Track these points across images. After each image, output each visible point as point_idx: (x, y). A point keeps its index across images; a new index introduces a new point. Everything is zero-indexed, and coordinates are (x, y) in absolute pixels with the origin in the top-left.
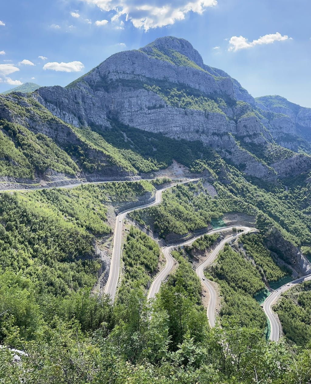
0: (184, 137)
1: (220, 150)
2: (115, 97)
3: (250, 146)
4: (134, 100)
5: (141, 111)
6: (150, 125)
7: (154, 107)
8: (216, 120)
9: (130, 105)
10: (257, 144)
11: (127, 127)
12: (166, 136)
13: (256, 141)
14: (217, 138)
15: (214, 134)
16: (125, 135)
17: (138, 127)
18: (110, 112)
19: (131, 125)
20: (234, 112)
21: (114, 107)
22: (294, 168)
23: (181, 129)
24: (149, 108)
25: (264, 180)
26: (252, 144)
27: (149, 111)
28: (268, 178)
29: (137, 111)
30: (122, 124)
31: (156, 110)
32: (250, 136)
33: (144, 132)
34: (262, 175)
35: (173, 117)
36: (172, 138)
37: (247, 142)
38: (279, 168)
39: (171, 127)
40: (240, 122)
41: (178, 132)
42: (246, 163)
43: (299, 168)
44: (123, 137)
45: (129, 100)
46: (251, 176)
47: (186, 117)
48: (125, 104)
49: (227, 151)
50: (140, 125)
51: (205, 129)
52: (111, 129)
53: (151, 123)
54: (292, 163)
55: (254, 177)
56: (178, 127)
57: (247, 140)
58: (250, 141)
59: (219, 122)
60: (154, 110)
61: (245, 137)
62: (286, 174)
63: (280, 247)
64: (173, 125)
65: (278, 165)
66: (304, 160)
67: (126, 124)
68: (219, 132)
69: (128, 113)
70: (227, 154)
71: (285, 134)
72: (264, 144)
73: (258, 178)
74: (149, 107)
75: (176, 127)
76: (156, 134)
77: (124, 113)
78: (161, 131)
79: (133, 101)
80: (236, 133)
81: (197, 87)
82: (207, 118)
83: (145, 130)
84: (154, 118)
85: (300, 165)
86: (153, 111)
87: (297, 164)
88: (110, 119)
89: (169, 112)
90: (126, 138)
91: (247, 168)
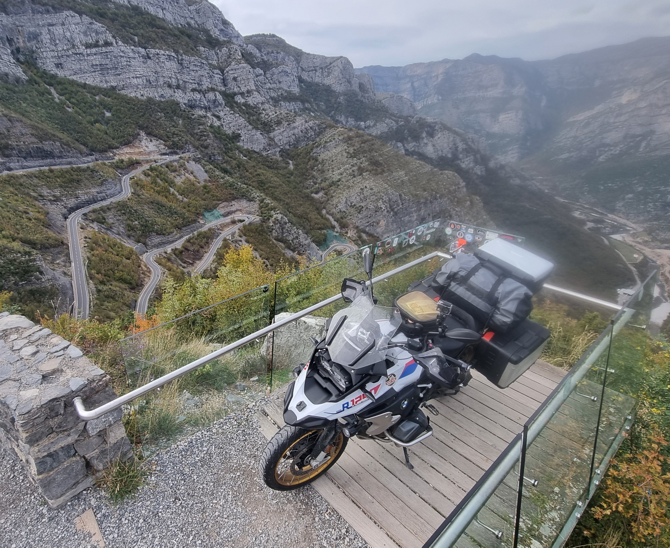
0: (151, 95)
1: (205, 113)
2: (23, 24)
3: (244, 108)
4: (58, 30)
5: (73, 51)
6: (93, 74)
7: (96, 45)
8: (195, 69)
9: (53, 40)
10: (252, 104)
11: (54, 77)
12: (123, 92)
13: (251, 101)
14: (198, 96)
15: (193, 90)
16: (53, 90)
17: (74, 78)
18: (18, 50)
19: (60, 73)
20: (218, 57)
21: (24, 42)
22: (299, 138)
23: (145, 81)
24: (88, 46)
25: (264, 154)
26: (246, 105)
27: (89, 51)
28: (268, 151)
29: (68, 50)
30: (45, 72)
31: (100, 48)
32: (242, 94)
33: (85, 86)
34: (261, 147)
35: (130, 62)
36: (133, 95)
37: (239, 101)
38: (281, 137)
39: (129, 78)
40: (228, 72)
41: (140, 87)
42: (240, 132)
43: (305, 137)
44: (50, 94)
45: (49, 30)
46: (248, 149)
47: (149, 61)
48: (42, 37)
49: (214, 115)
50: (75, 73)
51: (181, 82)
52: (27, 81)
53: (95, 71)
54: (296, 131)
55: (252, 151)
56: (139, 77)
57: (239, 99)
58: (243, 101)
59: (199, 72)
60: (97, 49)
61: (235, 94)
62: (290, 145)
63: (286, 236)
64: (132, 75)
65: (280, 133)
66: (310, 126)
67: (52, 72)
68: (201, 88)
69: (52, 54)
70: (215, 119)
71: (286, 91)
72: (260, 105)
73: (256, 153)
74: (86, 44)
75: (137, 77)
76: (105, 89)
77: (44, 53)
78: (114, 84)
79: (56, 33)
80: (223, 89)
81: (161, 15)
82: (181, 64)
83: (87, 82)
84: (98, 63)
85: (306, 133)
86: (94, 50)
87: (302, 132)
88: (22, 63)
89: (122, 54)
90: (56, 95)
91: (242, 138)
